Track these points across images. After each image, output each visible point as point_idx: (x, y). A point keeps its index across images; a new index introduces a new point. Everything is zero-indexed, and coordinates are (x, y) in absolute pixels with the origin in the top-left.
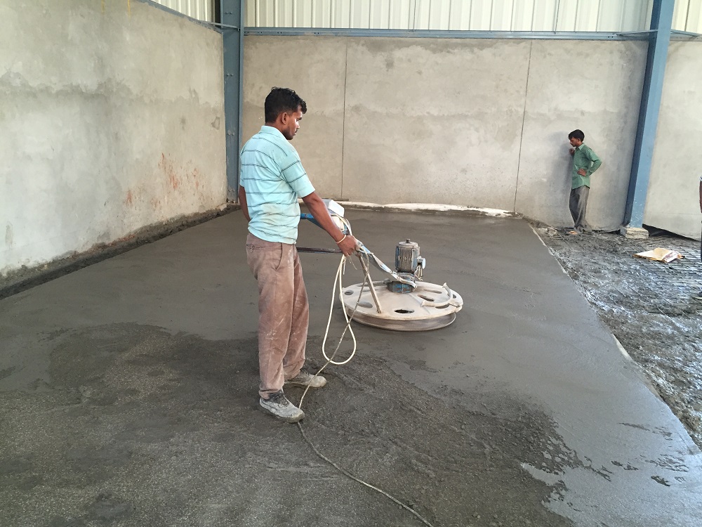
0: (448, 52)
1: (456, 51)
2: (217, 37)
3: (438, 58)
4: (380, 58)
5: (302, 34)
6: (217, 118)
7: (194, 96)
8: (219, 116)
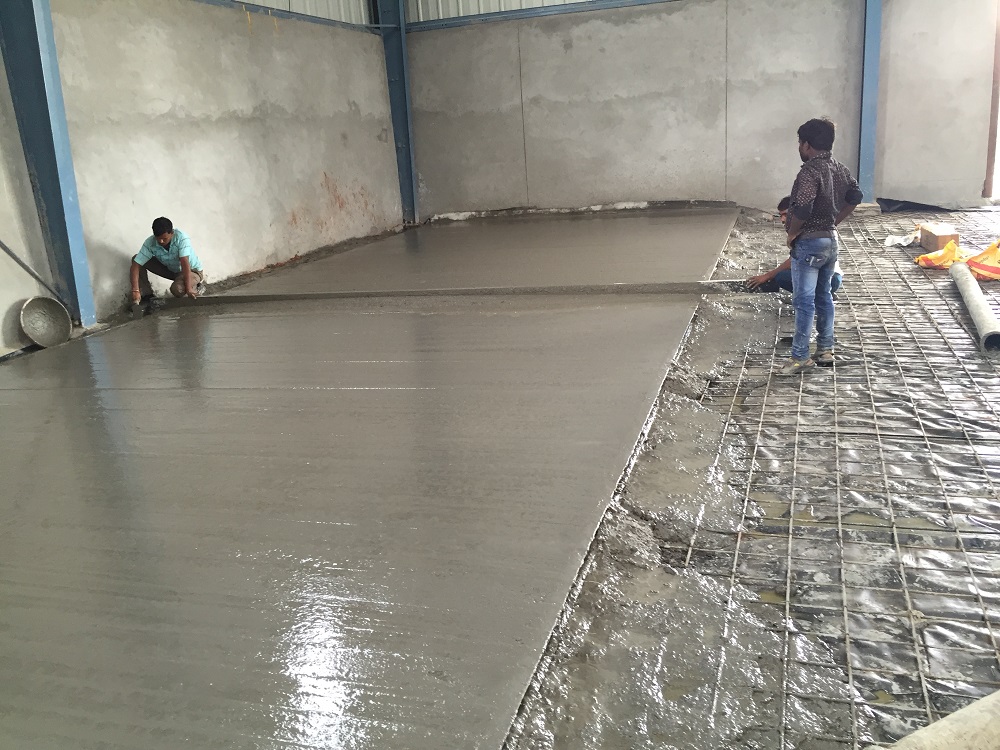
0: (633, 22)
1: (641, 19)
2: (376, 40)
3: (621, 30)
4: (556, 41)
5: (469, 24)
6: (383, 130)
7: (353, 108)
8: (385, 127)
